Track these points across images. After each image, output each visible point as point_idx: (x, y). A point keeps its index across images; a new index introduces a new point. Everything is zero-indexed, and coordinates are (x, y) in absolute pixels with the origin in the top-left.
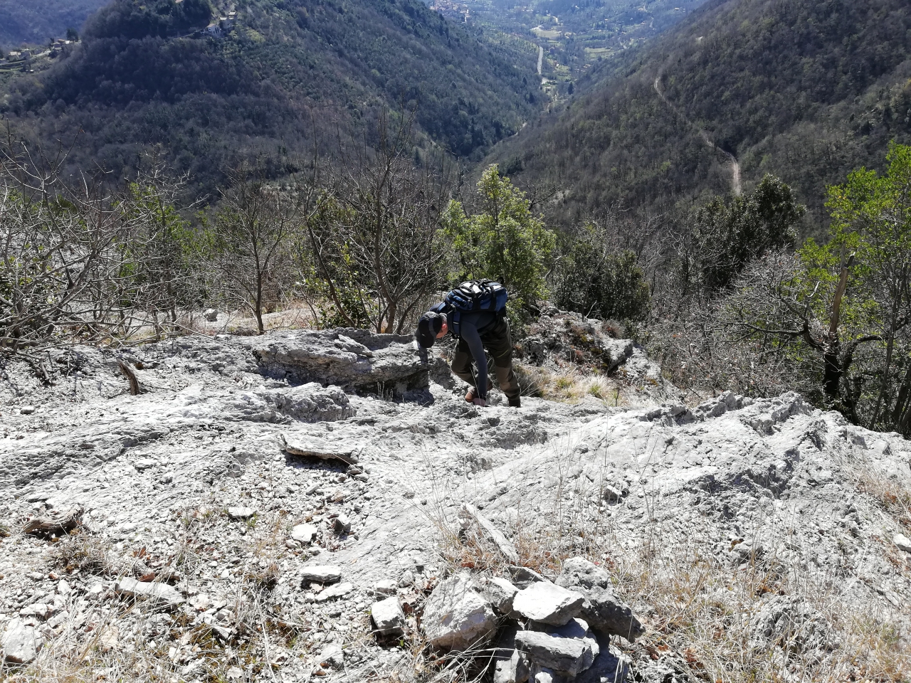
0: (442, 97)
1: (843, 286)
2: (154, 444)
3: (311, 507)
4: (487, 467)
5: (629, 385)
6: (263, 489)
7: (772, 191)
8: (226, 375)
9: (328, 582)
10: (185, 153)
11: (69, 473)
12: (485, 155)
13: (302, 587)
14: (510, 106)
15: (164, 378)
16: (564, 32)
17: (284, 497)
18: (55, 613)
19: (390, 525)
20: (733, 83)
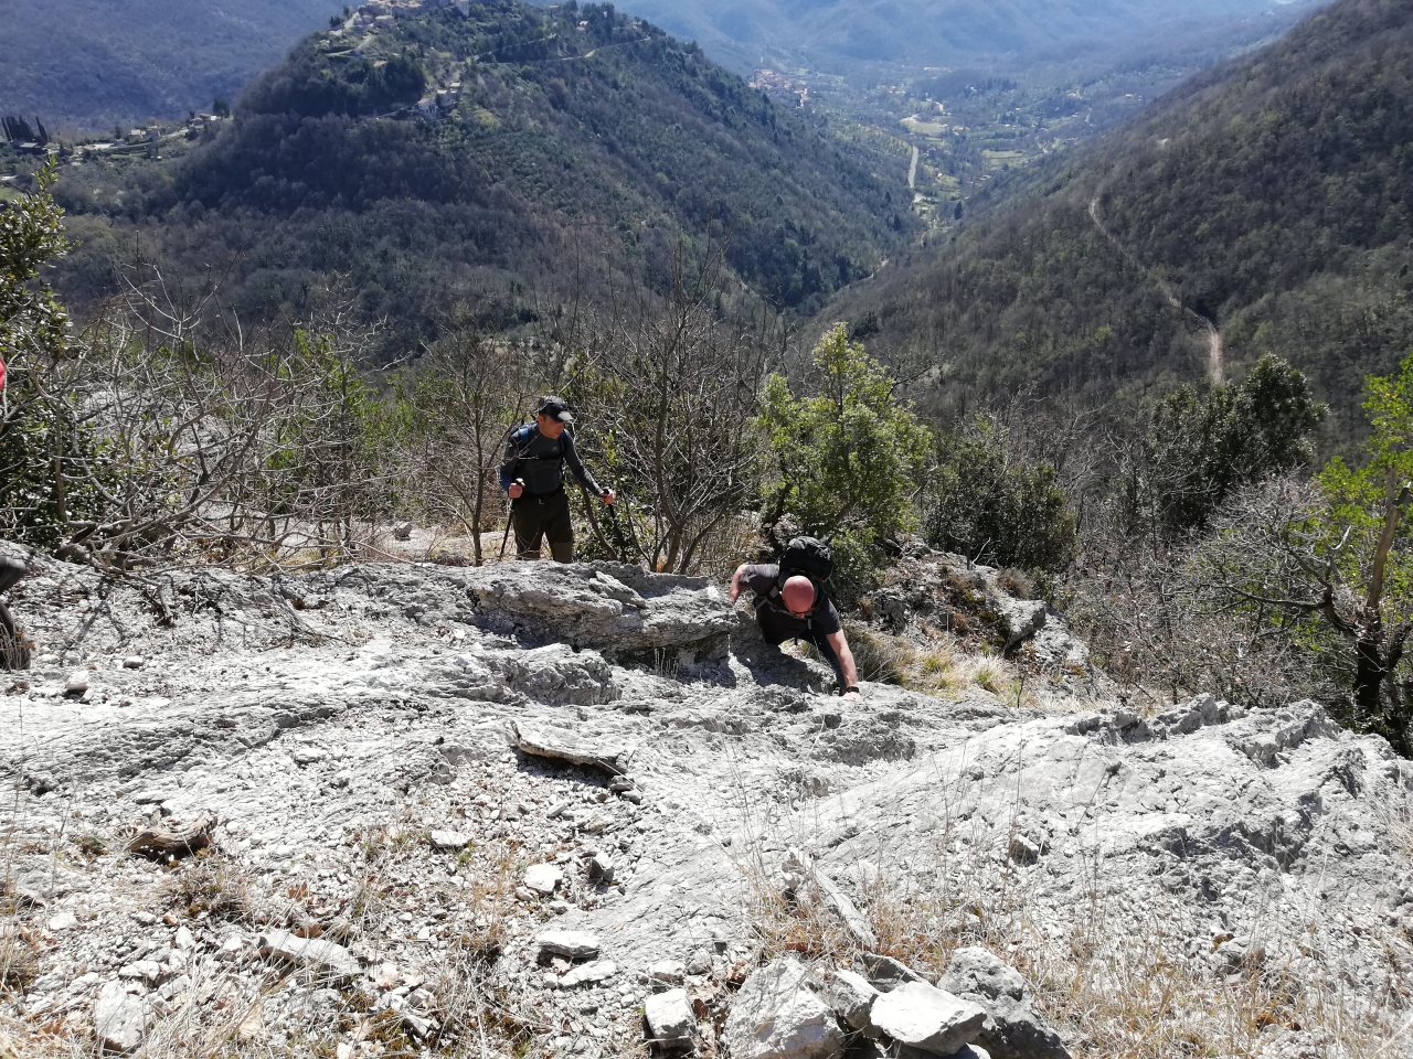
0: (761, 217)
1: (1390, 535)
2: (323, 726)
3: (554, 838)
4: (821, 792)
5: (1038, 672)
6: (482, 804)
7: (1275, 380)
8: (426, 624)
9: (580, 957)
10: (373, 286)
11: (198, 763)
12: (822, 306)
13: (539, 962)
14: (863, 235)
15: (334, 623)
16: (951, 126)
17: (514, 820)
18: (170, 977)
19: (673, 874)
20: (1215, 211)
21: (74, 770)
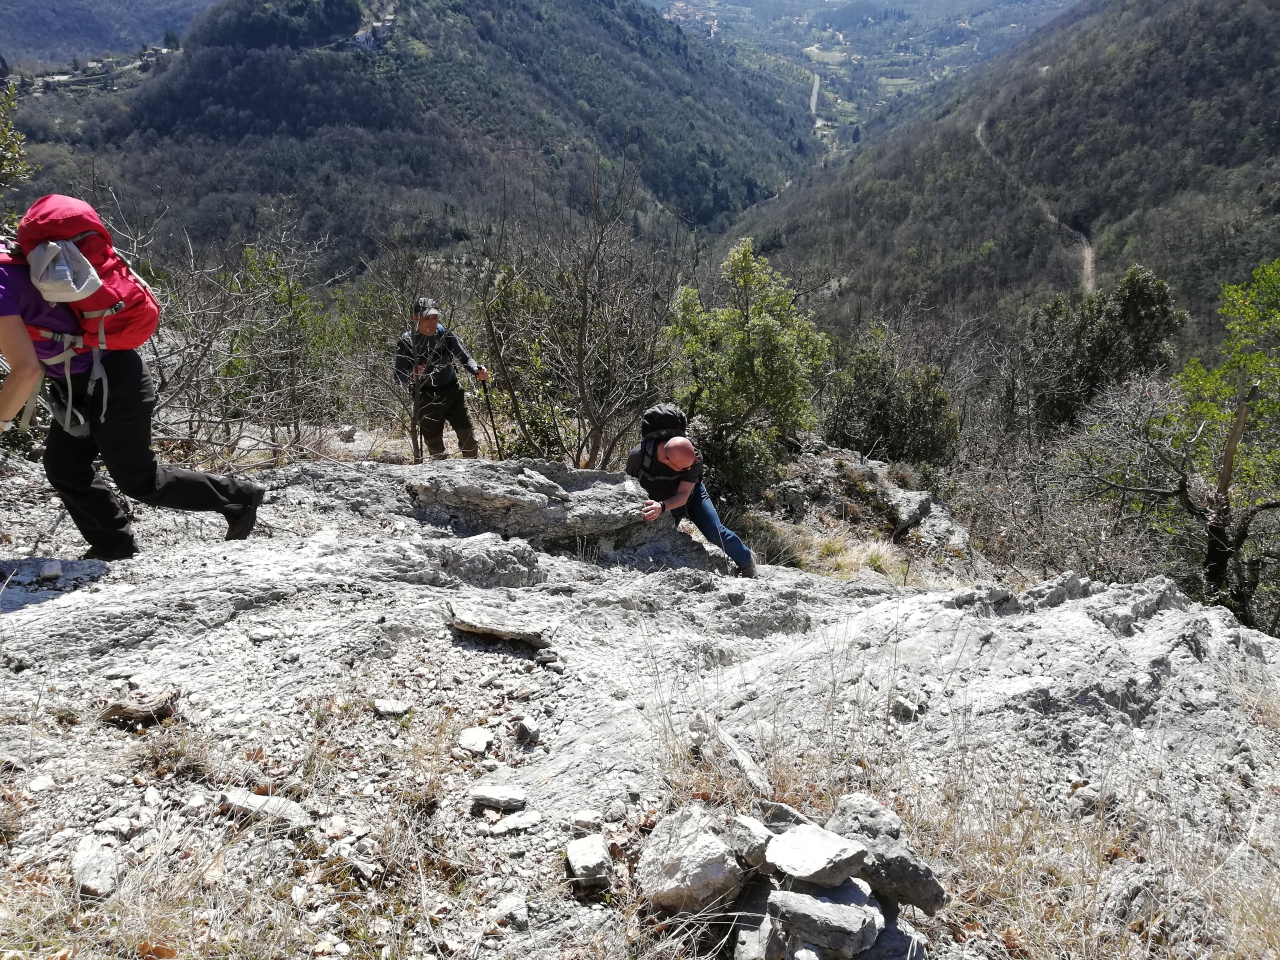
0: (675, 142)
1: (1240, 429)
2: (275, 608)
3: (485, 705)
4: (726, 662)
5: (923, 556)
6: (421, 676)
7: (1141, 289)
8: (369, 517)
9: (509, 808)
10: (317, 208)
11: (162, 642)
12: (731, 224)
13: (472, 813)
14: (769, 157)
15: (285, 517)
16: (850, 55)
17: (449, 689)
18: (140, 831)
19: (592, 735)
20: (1090, 134)
21: (48, 649)
